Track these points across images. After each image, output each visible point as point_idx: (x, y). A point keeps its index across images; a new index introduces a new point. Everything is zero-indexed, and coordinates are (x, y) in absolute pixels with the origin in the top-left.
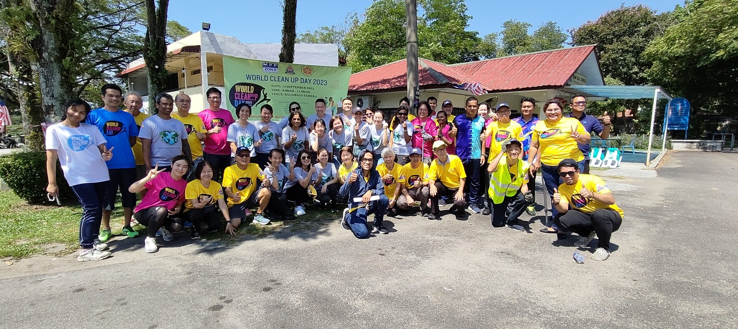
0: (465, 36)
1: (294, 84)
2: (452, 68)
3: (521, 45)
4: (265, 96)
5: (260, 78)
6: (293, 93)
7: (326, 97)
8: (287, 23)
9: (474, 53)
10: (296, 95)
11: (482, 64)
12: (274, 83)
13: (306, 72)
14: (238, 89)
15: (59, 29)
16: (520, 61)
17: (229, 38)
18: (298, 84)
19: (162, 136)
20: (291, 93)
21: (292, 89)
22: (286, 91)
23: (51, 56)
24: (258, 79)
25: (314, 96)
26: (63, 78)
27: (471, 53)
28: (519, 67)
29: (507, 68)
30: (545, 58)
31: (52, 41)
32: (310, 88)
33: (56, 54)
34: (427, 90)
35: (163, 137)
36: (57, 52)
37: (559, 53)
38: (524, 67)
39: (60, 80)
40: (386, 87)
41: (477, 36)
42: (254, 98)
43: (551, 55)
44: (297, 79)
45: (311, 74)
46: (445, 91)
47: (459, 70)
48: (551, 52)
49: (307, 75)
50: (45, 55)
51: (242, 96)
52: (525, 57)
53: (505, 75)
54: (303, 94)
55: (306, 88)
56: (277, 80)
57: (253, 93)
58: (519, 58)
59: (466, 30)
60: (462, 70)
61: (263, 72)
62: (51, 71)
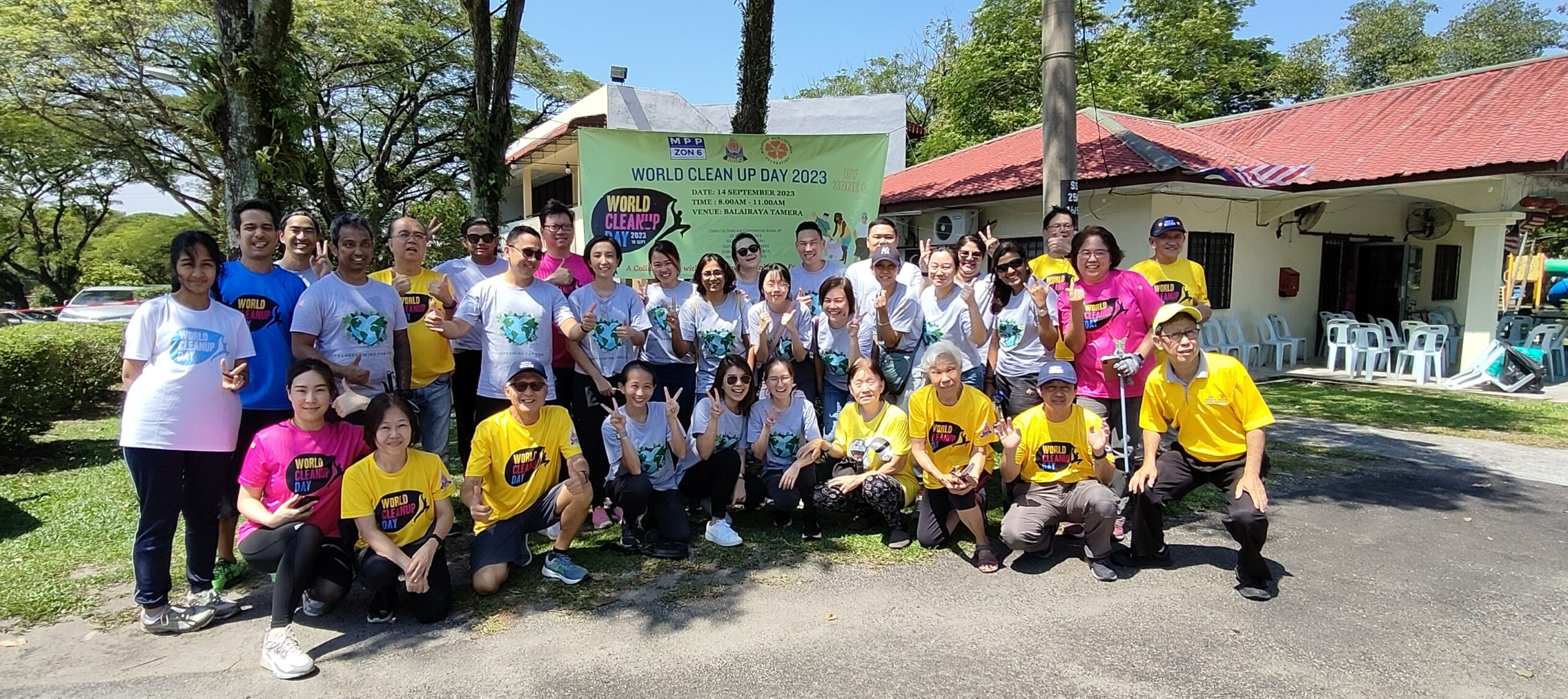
0: (1233, 51)
1: (746, 185)
2: (1192, 130)
3: (1404, 63)
4: (677, 217)
5: (665, 174)
6: (743, 207)
7: (825, 214)
8: (750, 42)
9: (1260, 93)
10: (750, 212)
11: (1281, 115)
12: (698, 185)
13: (773, 155)
14: (612, 203)
15: (257, 87)
16: (1402, 102)
17: (664, 96)
18: (756, 183)
19: (348, 325)
20: (739, 207)
21: (741, 196)
22: (729, 202)
23: (243, 144)
24: (661, 177)
25: (795, 213)
26: (262, 187)
27: (1252, 93)
28: (1402, 116)
29: (1362, 122)
30: (1491, 86)
31: (243, 114)
32: (784, 193)
33: (251, 138)
34: (1117, 189)
35: (349, 329)
36: (253, 135)
37: (1538, 69)
38: (1417, 115)
39: (256, 192)
40: (1007, 185)
41: (1269, 48)
42: (652, 223)
43: (1511, 76)
44: (752, 172)
45: (784, 158)
46: (1169, 190)
47: (1213, 136)
48: (1510, 70)
49: (778, 160)
50: (233, 142)
51: (623, 221)
52: (1418, 89)
53: (1355, 141)
54: (768, 207)
55: (776, 193)
56: (704, 175)
57: (648, 213)
58: (1399, 93)
59: (1237, 35)
60: (1222, 133)
61: (669, 160)
62: (242, 175)
